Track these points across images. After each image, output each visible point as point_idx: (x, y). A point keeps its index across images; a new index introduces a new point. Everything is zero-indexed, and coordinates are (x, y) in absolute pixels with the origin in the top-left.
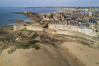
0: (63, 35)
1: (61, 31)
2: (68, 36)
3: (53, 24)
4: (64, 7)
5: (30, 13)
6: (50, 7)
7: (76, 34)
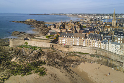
0: (80, 53)
1: (76, 47)
2: (86, 54)
3: (66, 37)
4: (79, 14)
5: (34, 21)
6: (61, 14)
7: (98, 51)
